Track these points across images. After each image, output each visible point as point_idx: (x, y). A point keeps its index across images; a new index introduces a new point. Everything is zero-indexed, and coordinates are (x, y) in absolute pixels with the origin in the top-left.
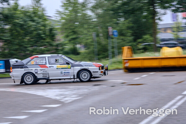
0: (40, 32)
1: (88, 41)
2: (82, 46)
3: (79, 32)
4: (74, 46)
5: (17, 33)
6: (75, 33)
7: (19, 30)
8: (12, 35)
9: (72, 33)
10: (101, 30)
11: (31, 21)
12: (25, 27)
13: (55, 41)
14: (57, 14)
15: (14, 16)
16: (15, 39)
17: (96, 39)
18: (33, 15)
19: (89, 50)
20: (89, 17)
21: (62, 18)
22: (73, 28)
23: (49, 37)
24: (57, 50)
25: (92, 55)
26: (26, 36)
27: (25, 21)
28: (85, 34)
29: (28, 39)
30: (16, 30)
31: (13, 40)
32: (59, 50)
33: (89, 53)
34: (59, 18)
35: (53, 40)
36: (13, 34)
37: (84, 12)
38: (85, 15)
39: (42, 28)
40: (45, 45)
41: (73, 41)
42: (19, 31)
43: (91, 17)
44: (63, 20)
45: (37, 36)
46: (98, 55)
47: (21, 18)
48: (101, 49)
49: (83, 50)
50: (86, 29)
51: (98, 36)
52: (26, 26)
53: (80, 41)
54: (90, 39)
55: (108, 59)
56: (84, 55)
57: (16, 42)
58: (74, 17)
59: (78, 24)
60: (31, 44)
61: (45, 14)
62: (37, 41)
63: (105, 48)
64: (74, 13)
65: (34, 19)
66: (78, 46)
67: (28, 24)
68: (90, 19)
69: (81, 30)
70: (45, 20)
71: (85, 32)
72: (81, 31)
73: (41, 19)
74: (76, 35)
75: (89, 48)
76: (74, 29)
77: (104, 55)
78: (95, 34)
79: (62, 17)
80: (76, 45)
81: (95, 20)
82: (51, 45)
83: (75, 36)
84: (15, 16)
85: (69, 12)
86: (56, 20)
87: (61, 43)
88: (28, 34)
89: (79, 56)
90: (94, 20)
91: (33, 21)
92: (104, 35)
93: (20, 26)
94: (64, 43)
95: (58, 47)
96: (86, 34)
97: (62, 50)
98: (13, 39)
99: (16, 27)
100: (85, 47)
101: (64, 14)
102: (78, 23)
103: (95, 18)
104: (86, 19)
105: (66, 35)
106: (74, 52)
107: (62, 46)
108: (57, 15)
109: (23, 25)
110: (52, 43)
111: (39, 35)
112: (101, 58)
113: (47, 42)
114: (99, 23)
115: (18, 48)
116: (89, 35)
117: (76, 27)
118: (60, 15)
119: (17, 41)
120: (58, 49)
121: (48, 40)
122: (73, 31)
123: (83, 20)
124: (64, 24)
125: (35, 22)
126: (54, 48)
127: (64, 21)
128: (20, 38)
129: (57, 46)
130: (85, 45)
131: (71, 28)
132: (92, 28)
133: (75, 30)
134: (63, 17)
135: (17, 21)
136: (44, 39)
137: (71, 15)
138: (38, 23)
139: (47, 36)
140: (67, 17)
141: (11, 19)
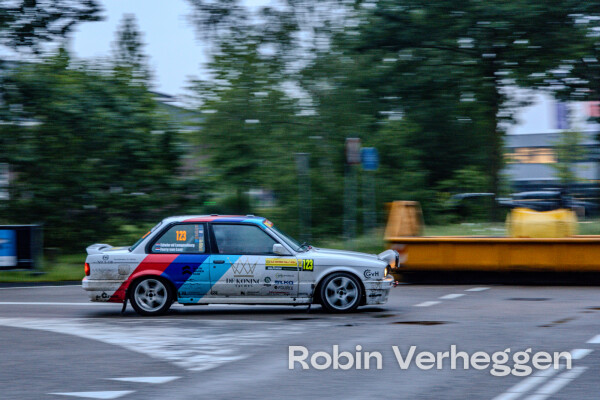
0: (131, 142)
1: (284, 179)
2: (266, 193)
4: (239, 191)
5: (59, 146)
6: (244, 150)
7: (69, 135)
8: (43, 149)
9: (235, 152)
11: (105, 106)
12: (85, 125)
13: (179, 175)
14: (191, 88)
15: (52, 91)
16: (53, 163)
17: (310, 173)
18: (111, 89)
19: (287, 207)
20: (289, 103)
21: (209, 104)
22: (239, 134)
23: (159, 161)
24: (182, 201)
26: (88, 155)
27: (86, 108)
28: (276, 157)
29: (95, 165)
30: (58, 134)
31: (48, 165)
34: (194, 102)
35: (173, 172)
36: (47, 147)
37: (274, 87)
38: (277, 96)
39: (139, 131)
40: (148, 185)
41: (235, 177)
42: (67, 138)
43: (295, 105)
44: (210, 108)
46: (314, 223)
47: (75, 98)
48: (324, 207)
49: (266, 207)
51: (314, 163)
52: (89, 121)
53: (260, 178)
55: (341, 240)
57: (55, 172)
58: (244, 102)
59: (257, 124)
60: (102, 179)
61: (151, 86)
62: (122, 172)
63: (335, 202)
64: (245, 89)
65: (114, 103)
66: (253, 193)
68: (292, 111)
69: (264, 142)
70: (151, 105)
71: (277, 148)
72: (263, 147)
73: (135, 102)
74: (246, 158)
75: (285, 202)
76: (240, 138)
78: (305, 158)
79: (207, 100)
80: (248, 190)
81: (311, 112)
82: (167, 187)
83: (245, 162)
84: (54, 89)
85: (229, 84)
86: (188, 107)
87: (196, 181)
90: (305, 113)
91: (111, 107)
92: (334, 162)
93: (69, 122)
94: (208, 181)
95: (186, 193)
97: (198, 203)
98: (45, 161)
99: (58, 126)
100: (275, 197)
101: (215, 91)
102: (256, 121)
103: (308, 108)
104: (280, 110)
105: (214, 158)
107: (199, 191)
108: (190, 93)
109: (80, 119)
110: (168, 181)
111: (127, 151)
112: (322, 233)
113: (154, 177)
114: (319, 124)
116: (288, 160)
117: (249, 131)
118: (202, 94)
119: (60, 169)
120: (187, 200)
121: (157, 171)
122: (239, 147)
123: (273, 113)
124: (211, 122)
125: (117, 111)
126: (175, 194)
127: (212, 112)
129: (185, 188)
130: (275, 191)
131: (234, 135)
132: (298, 139)
133: (246, 142)
134: (211, 98)
135: (60, 105)
136: (144, 166)
137: (234, 95)
138: (127, 114)
139: (155, 157)
140: (222, 100)
141: (42, 99)
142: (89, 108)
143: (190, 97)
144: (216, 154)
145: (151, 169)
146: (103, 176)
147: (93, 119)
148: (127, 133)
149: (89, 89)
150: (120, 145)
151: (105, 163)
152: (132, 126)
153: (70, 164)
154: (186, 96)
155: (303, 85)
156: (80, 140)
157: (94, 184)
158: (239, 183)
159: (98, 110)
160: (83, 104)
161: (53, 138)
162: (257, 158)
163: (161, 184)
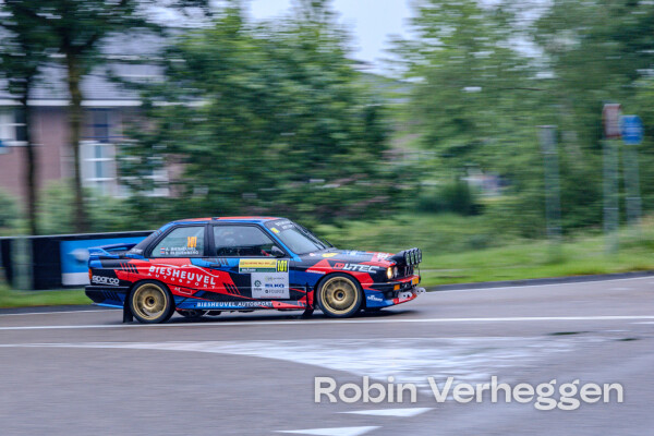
0: (328, 121)
1: (518, 160)
2: (491, 178)
3: (478, 125)
4: (458, 178)
5: (237, 129)
6: (463, 126)
7: (248, 115)
8: (220, 134)
9: (450, 129)
10: (568, 117)
11: (293, 78)
12: (270, 102)
13: (386, 160)
14: (392, 51)
15: (228, 62)
16: (230, 151)
17: (553, 150)
18: (300, 57)
19: (523, 196)
20: (521, 63)
21: (415, 69)
22: (457, 106)
23: (362, 143)
24: (393, 192)
25: (533, 215)
26: (272, 140)
27: (270, 81)
28: (504, 133)
29: (282, 152)
30: (233, 115)
31: (222, 153)
32: (400, 195)
33: (520, 208)
34: (399, 70)
35: (380, 157)
36: (224, 131)
37: (500, 44)
38: (506, 55)
39: (336, 106)
40: (348, 174)
41: (453, 160)
42: (246, 120)
43: (529, 65)
44: (417, 75)
45: (319, 140)
46: (563, 214)
47: (255, 70)
48: (569, 193)
49: (493, 197)
50: (507, 111)
51: (558, 138)
52: (274, 97)
53: (485, 159)
54: (528, 150)
55: (598, 233)
56: (500, 217)
57: (235, 161)
58: (463, 65)
59: (478, 93)
60: (291, 170)
61: (349, 50)
62: (317, 159)
63: (584, 188)
64: (462, 50)
65: (303, 74)
66: (474, 180)
67: (280, 91)
68: (526, 73)
69: (489, 113)
70: (348, 74)
71: (505, 122)
72: (488, 121)
73: (331, 70)
74: (468, 136)
75: (519, 189)
76: (460, 110)
77: (582, 214)
78: (550, 132)
79: (413, 65)
80: (467, 175)
81: (549, 75)
82: (372, 175)
83: (466, 141)
84: (230, 59)
85: (440, 43)
86: (390, 75)
87: (409, 167)
88: (279, 132)
89: (479, 218)
90: (541, 75)
91: (301, 78)
92: (581, 136)
93: (252, 100)
94: (424, 166)
95: (397, 182)
96: (509, 131)
97: (413, 195)
98: (223, 148)
99: (236, 105)
100: (502, 184)
101: (423, 53)
102: (478, 89)
103: (545, 69)
104: (510, 72)
105: (428, 137)
106: (460, 203)
107: (412, 180)
108: (392, 57)
109: (263, 95)
110: (375, 168)
111: (323, 133)
112: (570, 226)
113: (355, 163)
114: (560, 88)
115: (242, 185)
116: (523, 136)
117: (470, 102)
118: (407, 57)
119: (240, 158)
120: (400, 191)
121: (359, 154)
122: (458, 122)
123: (500, 77)
124: (420, 94)
125: (309, 83)
126: (383, 184)
127: (419, 80)
128: (250, 146)
129: (394, 177)
130: (502, 176)
131: (450, 107)
132: (534, 108)
133: (466, 115)
134: (418, 62)
135: (239, 79)
136: (344, 151)
137: (447, 57)
138: (320, 86)
139: (357, 138)
140: (432, 63)
141: (217, 73)
142: (274, 81)
143: (392, 62)
144: (427, 132)
145: (352, 153)
146: (293, 165)
147: (279, 94)
148: (321, 110)
149: (272, 56)
150: (313, 125)
151: (295, 148)
152: (326, 102)
153: (252, 152)
154: (387, 61)
155: (539, 41)
156: (262, 122)
157: (284, 175)
158: (457, 167)
159: (285, 83)
160: (265, 77)
161: (231, 120)
162: (482, 135)
163: (366, 172)
